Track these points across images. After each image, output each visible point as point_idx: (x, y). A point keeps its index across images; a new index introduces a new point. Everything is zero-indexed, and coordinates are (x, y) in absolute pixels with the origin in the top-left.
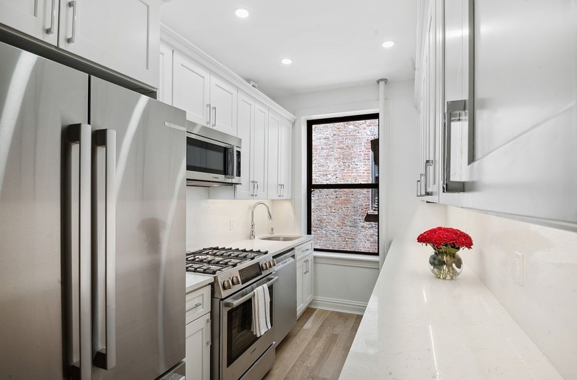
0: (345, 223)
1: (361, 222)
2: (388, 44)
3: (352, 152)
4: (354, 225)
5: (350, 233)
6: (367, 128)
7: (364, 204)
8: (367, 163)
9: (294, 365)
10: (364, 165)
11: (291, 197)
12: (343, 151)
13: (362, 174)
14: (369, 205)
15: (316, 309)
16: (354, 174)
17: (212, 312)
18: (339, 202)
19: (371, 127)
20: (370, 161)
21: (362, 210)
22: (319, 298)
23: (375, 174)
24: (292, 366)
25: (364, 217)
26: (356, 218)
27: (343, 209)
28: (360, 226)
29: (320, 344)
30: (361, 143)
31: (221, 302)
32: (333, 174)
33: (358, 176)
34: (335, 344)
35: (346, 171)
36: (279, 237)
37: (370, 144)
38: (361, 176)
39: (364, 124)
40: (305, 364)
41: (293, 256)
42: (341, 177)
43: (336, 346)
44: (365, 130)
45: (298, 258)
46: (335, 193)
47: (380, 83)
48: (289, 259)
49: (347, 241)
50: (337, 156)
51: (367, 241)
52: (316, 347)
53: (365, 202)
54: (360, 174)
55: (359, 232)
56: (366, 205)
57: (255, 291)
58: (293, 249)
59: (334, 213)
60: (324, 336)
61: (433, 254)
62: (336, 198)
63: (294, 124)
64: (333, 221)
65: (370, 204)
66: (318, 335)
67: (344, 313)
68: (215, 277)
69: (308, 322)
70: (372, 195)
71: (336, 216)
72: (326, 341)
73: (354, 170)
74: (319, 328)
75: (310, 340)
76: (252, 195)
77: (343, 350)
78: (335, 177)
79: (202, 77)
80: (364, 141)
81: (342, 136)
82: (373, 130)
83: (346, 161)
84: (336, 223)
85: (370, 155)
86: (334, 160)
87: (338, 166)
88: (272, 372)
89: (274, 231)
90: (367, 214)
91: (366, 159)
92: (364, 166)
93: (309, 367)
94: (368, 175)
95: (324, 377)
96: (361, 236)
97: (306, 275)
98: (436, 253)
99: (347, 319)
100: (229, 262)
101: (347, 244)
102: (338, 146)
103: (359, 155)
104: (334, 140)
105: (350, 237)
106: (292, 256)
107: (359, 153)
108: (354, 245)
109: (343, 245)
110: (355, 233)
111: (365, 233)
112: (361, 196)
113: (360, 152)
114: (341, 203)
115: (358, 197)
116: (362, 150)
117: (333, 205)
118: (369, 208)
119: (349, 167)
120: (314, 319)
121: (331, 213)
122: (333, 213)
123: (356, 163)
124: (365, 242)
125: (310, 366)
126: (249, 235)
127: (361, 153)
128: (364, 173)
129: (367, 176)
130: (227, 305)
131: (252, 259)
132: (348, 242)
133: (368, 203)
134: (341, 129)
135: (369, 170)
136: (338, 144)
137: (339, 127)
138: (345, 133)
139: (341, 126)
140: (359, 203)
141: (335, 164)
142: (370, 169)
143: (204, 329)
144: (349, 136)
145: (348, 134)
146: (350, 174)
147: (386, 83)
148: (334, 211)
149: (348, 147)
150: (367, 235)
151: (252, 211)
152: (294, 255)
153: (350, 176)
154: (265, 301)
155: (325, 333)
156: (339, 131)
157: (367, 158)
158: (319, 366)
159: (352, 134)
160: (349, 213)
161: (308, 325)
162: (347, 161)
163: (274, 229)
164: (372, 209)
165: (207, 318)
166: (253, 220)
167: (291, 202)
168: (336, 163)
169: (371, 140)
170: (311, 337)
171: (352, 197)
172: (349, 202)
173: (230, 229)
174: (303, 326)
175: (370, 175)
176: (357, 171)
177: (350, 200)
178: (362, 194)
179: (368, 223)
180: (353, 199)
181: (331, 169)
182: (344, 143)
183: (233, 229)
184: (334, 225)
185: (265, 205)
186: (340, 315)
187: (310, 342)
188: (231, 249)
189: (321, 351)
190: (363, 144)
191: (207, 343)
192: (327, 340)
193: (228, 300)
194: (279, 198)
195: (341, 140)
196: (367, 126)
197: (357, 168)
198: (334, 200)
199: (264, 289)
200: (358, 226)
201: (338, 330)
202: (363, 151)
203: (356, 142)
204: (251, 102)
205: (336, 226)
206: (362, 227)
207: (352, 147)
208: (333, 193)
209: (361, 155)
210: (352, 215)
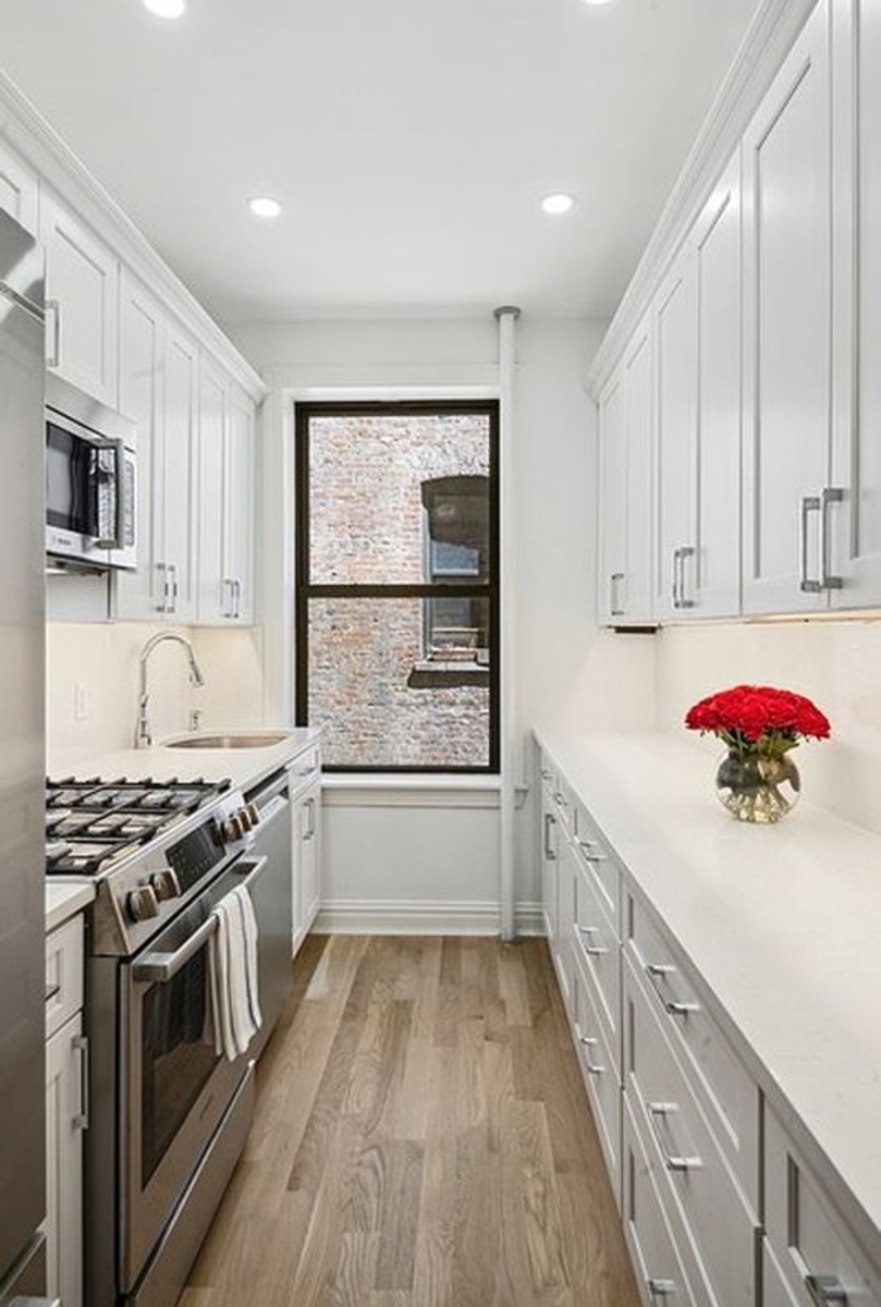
0: (356, 696)
1: (397, 690)
2: (557, 205)
3: (375, 509)
4: (380, 701)
5: (368, 719)
6: (413, 448)
7: (406, 645)
8: (411, 540)
9: (313, 1118)
10: (405, 544)
11: (254, 619)
12: (350, 506)
13: (400, 568)
14: (417, 647)
15: (326, 937)
16: (377, 568)
17: (86, 1011)
18: (340, 640)
19: (420, 449)
20: (421, 534)
21: (401, 659)
22: (335, 903)
23: (431, 569)
24: (304, 1121)
25: (406, 678)
26: (384, 681)
27: (353, 658)
28: (395, 701)
29: (370, 1035)
30: (397, 488)
31: (123, 967)
32: (323, 566)
33: (390, 571)
34: (409, 1029)
35: (358, 559)
36: (218, 739)
37: (419, 492)
38: (397, 572)
39: (405, 440)
40: (343, 1110)
41: (285, 792)
42: (345, 573)
43: (416, 1035)
44: (407, 455)
45: (293, 792)
46: (330, 617)
47: (504, 317)
48: (274, 800)
49: (362, 742)
50: (334, 517)
51: (413, 741)
52: (357, 1051)
53: (406, 640)
54: (394, 567)
55: (393, 716)
56: (410, 648)
57: (218, 911)
58: (281, 771)
59: (327, 668)
60: (374, 1012)
61: (726, 756)
62: (334, 628)
63: (260, 406)
64: (324, 692)
65: (421, 646)
66: (354, 1011)
67: (408, 937)
68: (98, 885)
69: (314, 978)
70: (425, 623)
71: (335, 677)
72: (381, 1024)
73: (380, 558)
74: (352, 991)
75: (335, 1032)
76: (160, 609)
77: (436, 1044)
78: (329, 573)
79: (13, 186)
80: (406, 481)
81: (347, 466)
82: (426, 456)
83: (357, 531)
84: (333, 696)
85: (420, 519)
86: (326, 528)
87: (336, 546)
88: (248, 1159)
89: (200, 721)
90: (414, 671)
91: (411, 530)
92: (407, 547)
93: (359, 1116)
94: (414, 569)
95: (410, 1137)
96: (397, 728)
97: (307, 842)
98: (733, 756)
99: (420, 952)
100: (124, 824)
101: (361, 749)
102: (336, 491)
103: (393, 518)
104: (326, 474)
105: (370, 732)
106: (281, 793)
107: (391, 513)
108: (382, 752)
109: (352, 754)
110: (382, 721)
111: (409, 718)
112: (398, 625)
113: (394, 509)
114: (346, 643)
115: (392, 626)
116: (399, 506)
117: (325, 647)
118: (419, 655)
119: (367, 548)
120: (331, 966)
121: (320, 671)
122: (324, 670)
123: (386, 539)
124: (408, 742)
125: (357, 1111)
126: (133, 735)
127: (398, 512)
128: (405, 565)
129: (413, 573)
130: (144, 973)
131: (193, 809)
132: (365, 745)
133: (415, 643)
134: (346, 448)
135: (417, 558)
136: (337, 486)
137: (339, 440)
138: (356, 459)
139: (345, 440)
140: (393, 642)
141: (331, 539)
142: (421, 555)
143: (63, 1076)
144: (368, 466)
145: (363, 462)
146: (369, 567)
147: (516, 318)
148: (327, 663)
149: (363, 495)
150: (412, 723)
151: (143, 663)
152: (286, 789)
153: (370, 571)
154: (245, 941)
155: (374, 1002)
156: (341, 452)
157: (413, 526)
158: (386, 1107)
159: (374, 463)
160: (366, 670)
161: (318, 986)
162: (363, 533)
163: (199, 717)
164: (425, 656)
165: (73, 1034)
166: (144, 687)
167: (253, 635)
168: (332, 536)
169: (421, 480)
170: (338, 1021)
171: (375, 628)
172: (368, 639)
173: (76, 718)
174: (304, 991)
175: (420, 569)
176: (387, 558)
177: (369, 634)
178: (400, 620)
179: (416, 692)
180: (378, 633)
181: (320, 553)
182: (354, 483)
183: (83, 719)
184: (327, 701)
185: (182, 641)
186: (399, 944)
187: (337, 1038)
188: (97, 782)
189: (378, 1059)
190: (403, 490)
191: (74, 1123)
192: (386, 1020)
193: (149, 959)
194: (224, 621)
195: (346, 477)
196: (413, 443)
197: (387, 550)
198: (325, 636)
199: (240, 901)
200: (391, 702)
201: (405, 987)
202: (402, 509)
203: (383, 483)
204: (157, 315)
205: (331, 701)
206: (401, 704)
207: (376, 496)
208: (325, 616)
209: (397, 518)
210: (376, 673)
